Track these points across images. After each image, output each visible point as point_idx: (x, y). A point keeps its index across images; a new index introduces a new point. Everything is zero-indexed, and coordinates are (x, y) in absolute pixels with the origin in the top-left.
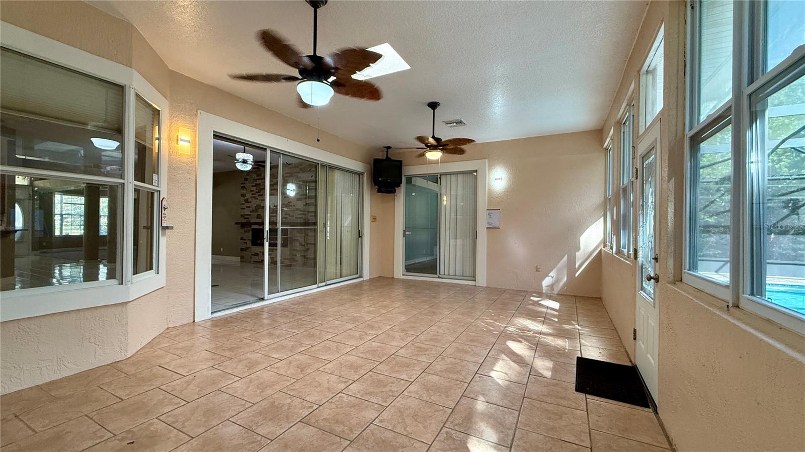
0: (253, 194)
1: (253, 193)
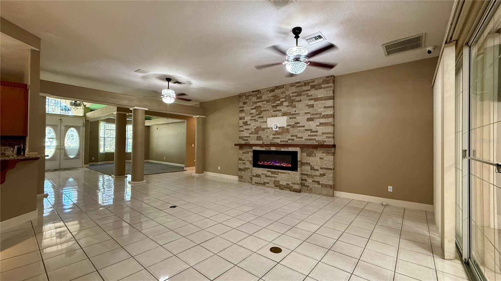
0: (252, 117)
1: (252, 115)
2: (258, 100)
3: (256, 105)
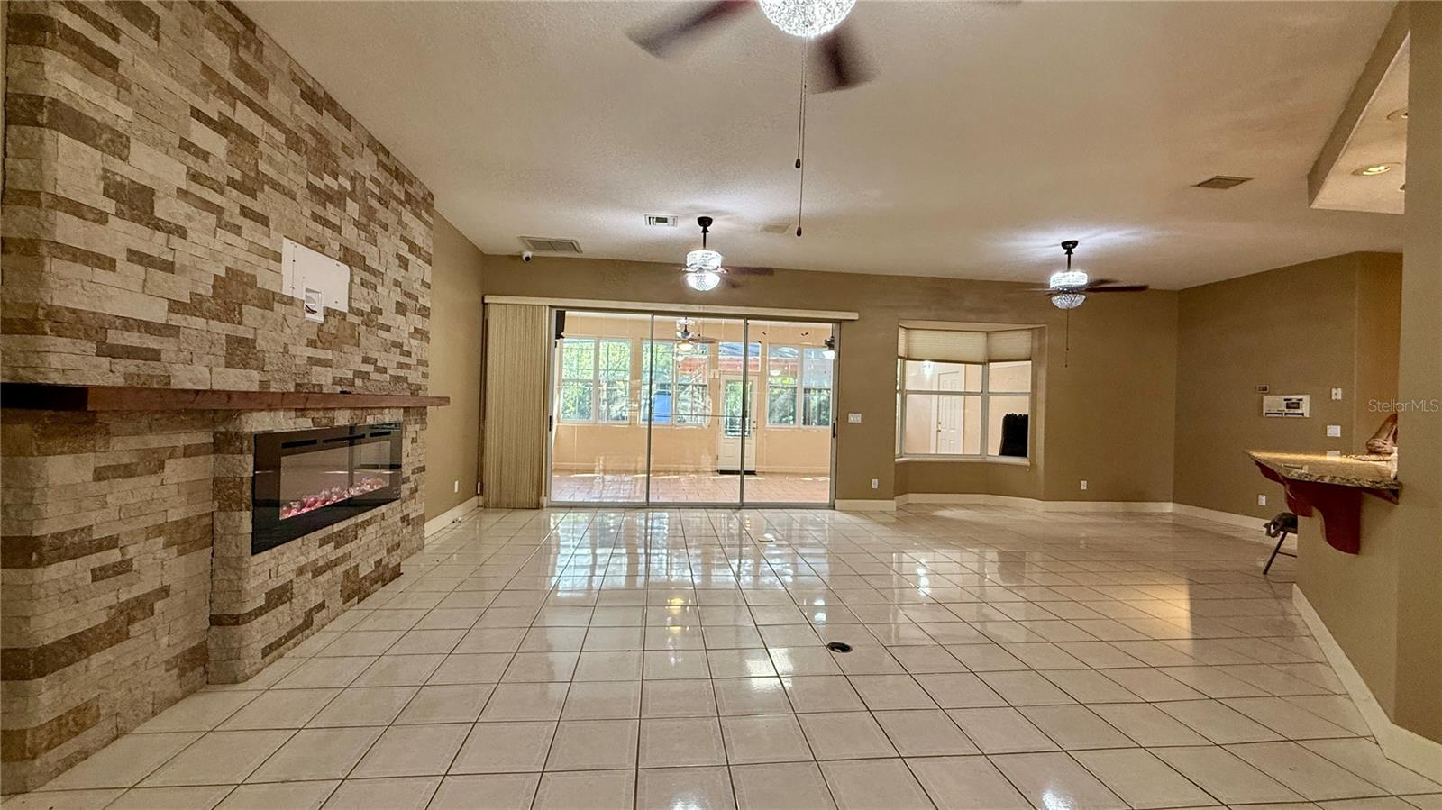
2: (241, 86)
3: (227, 111)
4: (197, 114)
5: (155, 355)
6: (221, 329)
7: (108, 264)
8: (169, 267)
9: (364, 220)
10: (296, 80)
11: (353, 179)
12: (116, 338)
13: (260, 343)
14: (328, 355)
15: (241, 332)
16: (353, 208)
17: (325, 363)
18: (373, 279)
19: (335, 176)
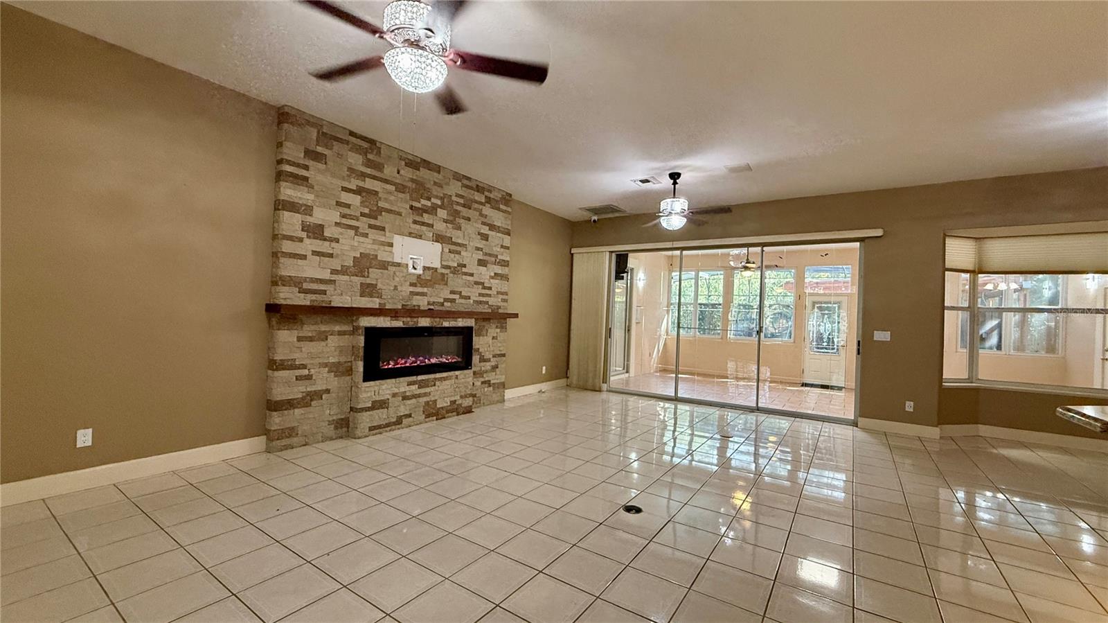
2: (369, 171)
3: (361, 184)
4: (345, 189)
5: (324, 292)
6: (357, 280)
7: (304, 257)
8: (331, 256)
9: (451, 218)
10: (401, 158)
11: (442, 199)
12: (305, 286)
13: (379, 286)
14: (425, 290)
15: (368, 281)
16: (442, 213)
17: (423, 294)
18: (458, 248)
19: (429, 199)
